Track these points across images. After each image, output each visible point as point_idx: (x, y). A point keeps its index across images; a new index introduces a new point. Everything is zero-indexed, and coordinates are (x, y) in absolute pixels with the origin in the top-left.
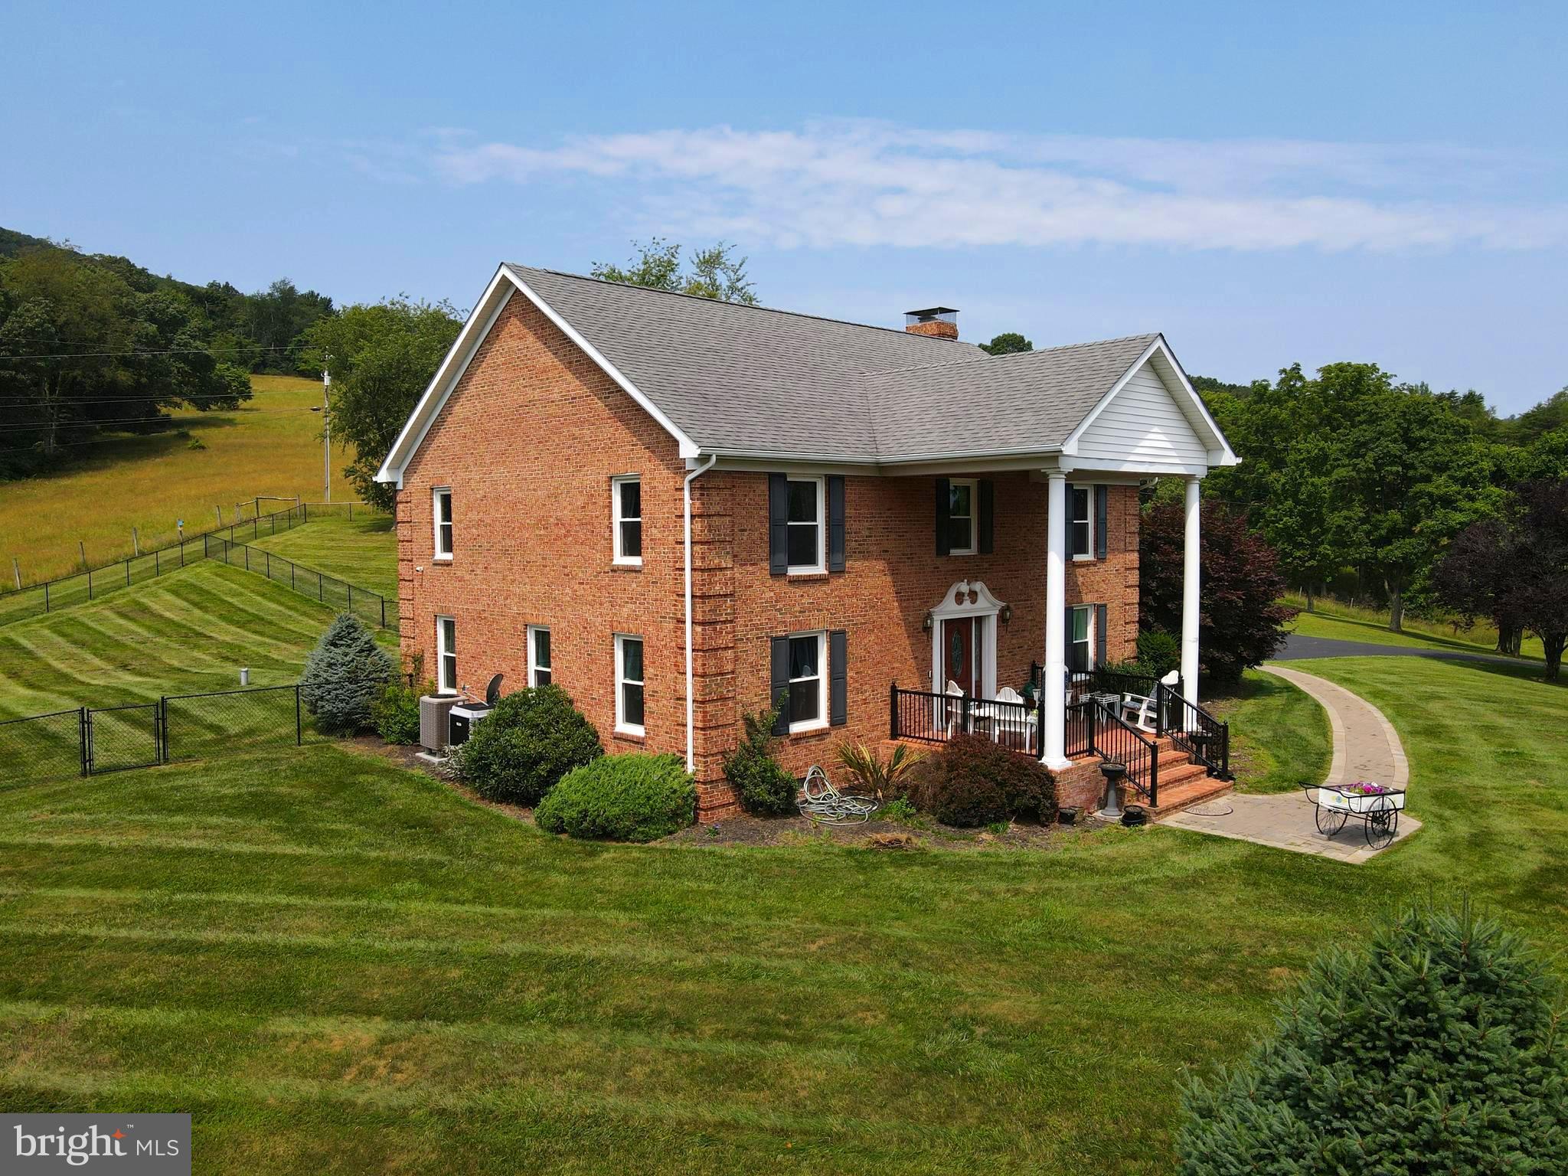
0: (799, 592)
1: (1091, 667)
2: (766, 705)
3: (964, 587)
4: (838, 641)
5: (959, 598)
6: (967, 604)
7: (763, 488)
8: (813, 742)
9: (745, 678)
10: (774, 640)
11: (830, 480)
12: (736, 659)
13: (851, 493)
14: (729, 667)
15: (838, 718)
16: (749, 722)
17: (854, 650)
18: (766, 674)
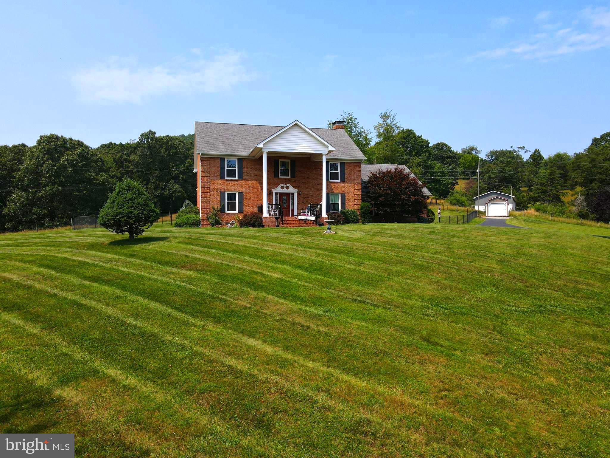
0: (228, 183)
1: (340, 210)
2: (219, 206)
3: (282, 185)
4: (241, 194)
5: (282, 188)
6: (285, 189)
7: (219, 161)
8: (233, 215)
9: (212, 199)
10: (221, 192)
11: (238, 159)
12: (210, 195)
13: (244, 163)
14: (208, 197)
15: (241, 211)
16: (214, 209)
17: (246, 197)
18: (219, 199)
